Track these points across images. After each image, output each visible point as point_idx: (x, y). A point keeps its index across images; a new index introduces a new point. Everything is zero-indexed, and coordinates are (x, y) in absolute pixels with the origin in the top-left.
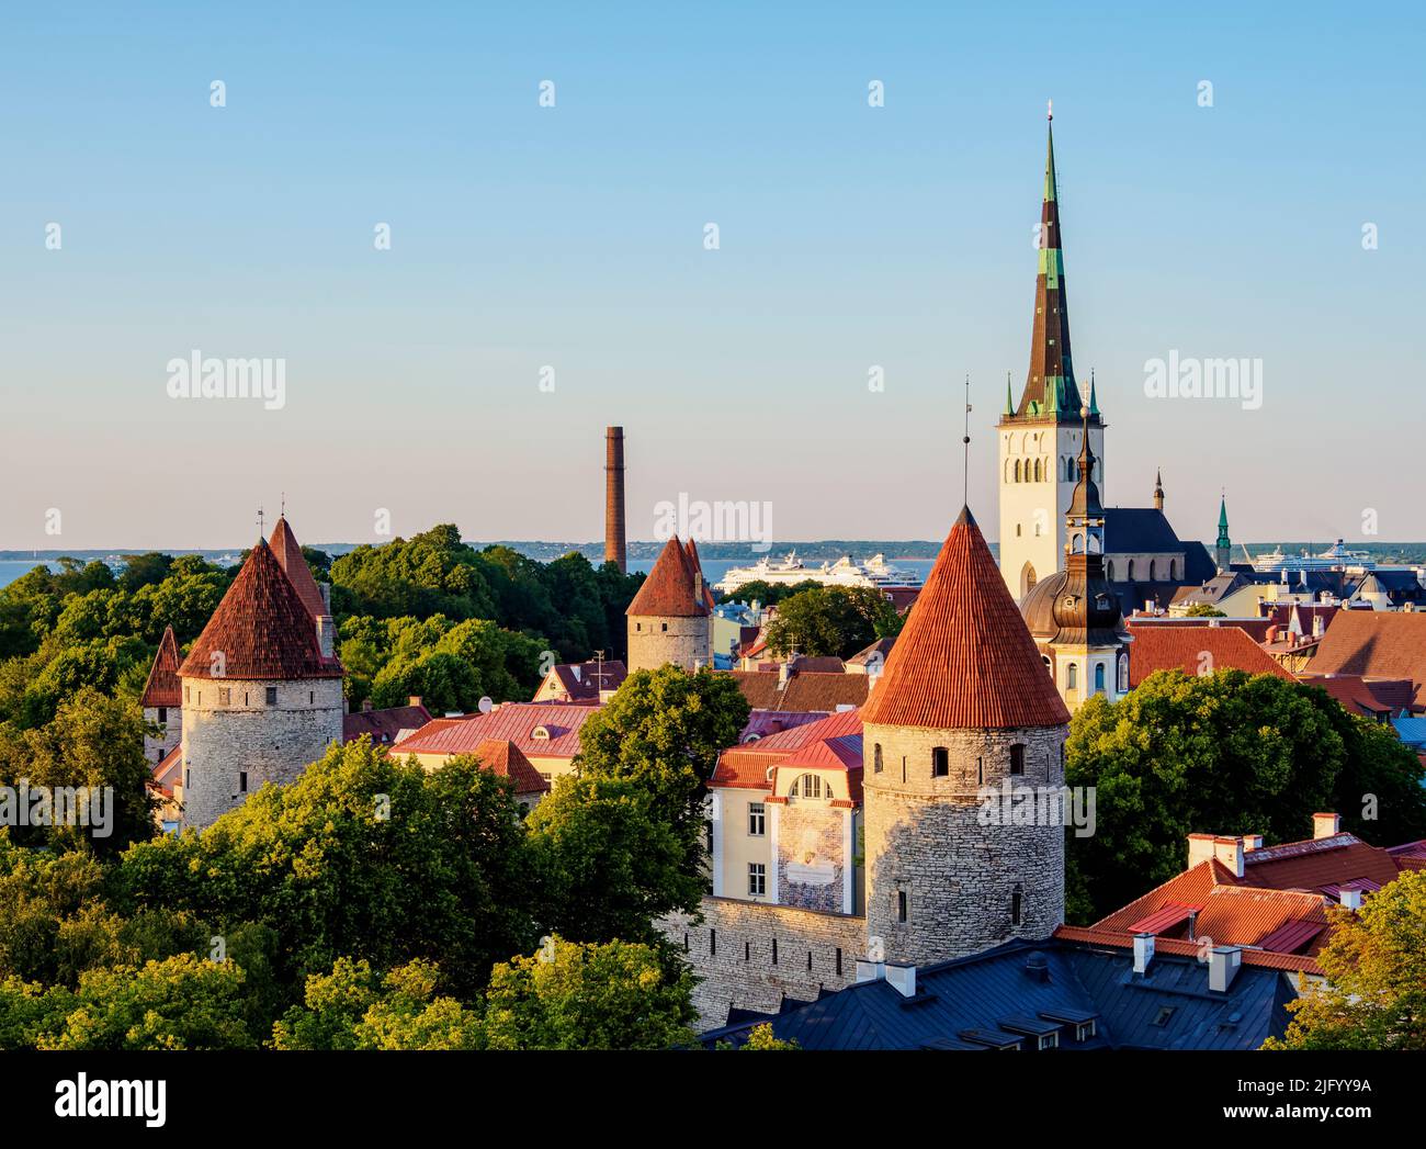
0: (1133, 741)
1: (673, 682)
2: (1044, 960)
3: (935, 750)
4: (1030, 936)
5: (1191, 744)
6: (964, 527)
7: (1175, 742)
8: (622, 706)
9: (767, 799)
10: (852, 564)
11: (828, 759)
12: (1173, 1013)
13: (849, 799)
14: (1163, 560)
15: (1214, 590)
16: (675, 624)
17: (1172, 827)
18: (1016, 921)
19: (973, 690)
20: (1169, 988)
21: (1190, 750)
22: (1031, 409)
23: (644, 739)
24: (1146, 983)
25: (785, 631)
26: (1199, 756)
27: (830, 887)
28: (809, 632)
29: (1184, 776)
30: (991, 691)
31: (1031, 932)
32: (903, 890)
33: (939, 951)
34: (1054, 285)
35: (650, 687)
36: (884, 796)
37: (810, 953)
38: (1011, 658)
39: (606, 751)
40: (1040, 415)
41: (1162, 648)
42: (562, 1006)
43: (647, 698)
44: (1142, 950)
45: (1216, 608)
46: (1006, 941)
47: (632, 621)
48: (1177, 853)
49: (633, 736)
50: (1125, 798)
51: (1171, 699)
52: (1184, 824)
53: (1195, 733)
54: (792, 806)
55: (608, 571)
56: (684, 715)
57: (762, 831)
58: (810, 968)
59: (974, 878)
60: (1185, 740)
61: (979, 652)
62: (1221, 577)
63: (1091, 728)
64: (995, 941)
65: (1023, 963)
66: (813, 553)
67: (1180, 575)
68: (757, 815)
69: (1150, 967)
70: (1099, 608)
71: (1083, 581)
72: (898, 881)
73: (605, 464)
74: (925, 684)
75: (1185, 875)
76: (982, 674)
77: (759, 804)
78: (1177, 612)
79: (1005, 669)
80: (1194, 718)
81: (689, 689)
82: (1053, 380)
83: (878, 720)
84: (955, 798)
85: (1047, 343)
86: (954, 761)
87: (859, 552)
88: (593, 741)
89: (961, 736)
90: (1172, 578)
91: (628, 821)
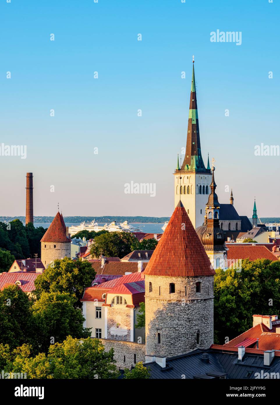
0: (232, 284)
1: (69, 264)
2: (208, 356)
3: (170, 284)
4: (202, 348)
5: (252, 285)
6: (180, 207)
7: (246, 284)
8: (50, 272)
9: (103, 305)
10: (116, 225)
11: (125, 290)
12: (252, 373)
13: (132, 305)
14: (233, 223)
15: (252, 233)
16: (58, 245)
17: (245, 314)
18: (198, 343)
19: (183, 264)
20: (250, 365)
21: (252, 287)
22: (186, 168)
23: (58, 284)
24: (243, 363)
25: (97, 248)
26: (255, 289)
27: (126, 336)
28: (106, 248)
29: (250, 296)
30: (189, 264)
31: (203, 346)
32: (159, 333)
33: (172, 353)
34: (194, 122)
35: (60, 265)
36: (153, 300)
37: (125, 356)
38: (196, 253)
39: (44, 289)
40: (189, 170)
41: (237, 253)
42: (74, 357)
43: (59, 269)
44: (241, 352)
45: (254, 240)
46: (195, 350)
47: (43, 244)
48: (247, 323)
49: (54, 283)
50: (229, 303)
51: (245, 269)
52: (250, 313)
53: (253, 281)
54: (112, 307)
55: (29, 226)
56: (73, 276)
57: (100, 317)
58: (125, 362)
59: (183, 328)
60: (250, 283)
61: (185, 251)
62: (255, 229)
63: (217, 279)
64: (191, 350)
65: (201, 357)
66: (101, 220)
67: (239, 228)
68: (99, 311)
69: (244, 358)
70: (218, 238)
71: (212, 228)
72: (158, 329)
73: (26, 187)
74: (167, 261)
75: (252, 329)
76: (187, 258)
77: (99, 307)
78: (240, 241)
79: (194, 256)
80: (253, 276)
81: (74, 267)
82: (194, 157)
83: (151, 274)
84: (177, 300)
85: (192, 143)
86: (177, 288)
87: (118, 220)
88: (40, 285)
89: (179, 279)
90: (237, 229)
91: (67, 308)
